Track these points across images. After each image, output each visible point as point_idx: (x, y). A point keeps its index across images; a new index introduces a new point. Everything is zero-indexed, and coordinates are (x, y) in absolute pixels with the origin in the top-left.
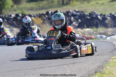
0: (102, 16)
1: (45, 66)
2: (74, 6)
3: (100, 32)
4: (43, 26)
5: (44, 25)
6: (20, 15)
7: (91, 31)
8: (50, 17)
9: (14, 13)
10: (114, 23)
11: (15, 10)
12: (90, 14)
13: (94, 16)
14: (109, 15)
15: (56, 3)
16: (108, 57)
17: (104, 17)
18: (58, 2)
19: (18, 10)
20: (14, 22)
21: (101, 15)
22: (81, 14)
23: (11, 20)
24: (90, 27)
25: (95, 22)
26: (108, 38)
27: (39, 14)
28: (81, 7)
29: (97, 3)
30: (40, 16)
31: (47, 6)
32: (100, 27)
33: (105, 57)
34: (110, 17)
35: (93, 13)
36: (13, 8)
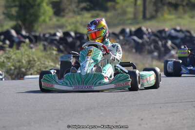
6: (73, 34)
8: (127, 39)
9: (60, 31)
15: (131, 16)
20: (61, 47)
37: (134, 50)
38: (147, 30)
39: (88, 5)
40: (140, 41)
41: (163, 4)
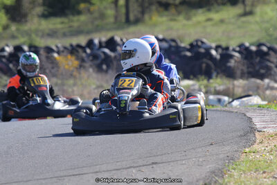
0: (220, 51)
1: (86, 172)
2: (155, 25)
3: (215, 87)
4: (80, 73)
5: (82, 71)
6: (26, 48)
7: (193, 85)
8: (96, 52)
9: (9, 44)
10: (248, 68)
11: (13, 37)
12: (191, 45)
13: (202, 50)
14: (238, 49)
15: (112, 20)
16: (236, 147)
17: (224, 52)
18: (116, 17)
19: (19, 36)
20: (11, 66)
21: (217, 48)
22: (170, 46)
23: (4, 60)
24: (192, 77)
25: (204, 65)
26: (236, 103)
27: (71, 45)
28: (171, 29)
29: (209, 20)
30: (74, 50)
31: (90, 27)
32: (217, 76)
33: (227, 148)
34: (239, 52)
35: (199, 43)
36: (8, 31)
37: (104, 67)
38: (122, 40)
39: (45, 10)
40: (112, 54)
41: (151, 4)
